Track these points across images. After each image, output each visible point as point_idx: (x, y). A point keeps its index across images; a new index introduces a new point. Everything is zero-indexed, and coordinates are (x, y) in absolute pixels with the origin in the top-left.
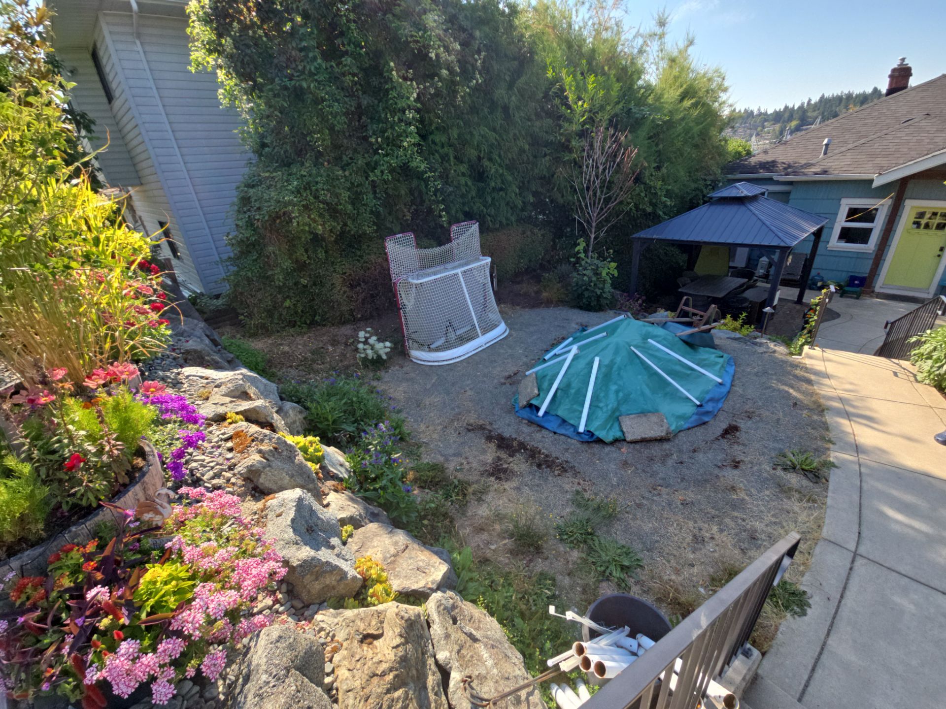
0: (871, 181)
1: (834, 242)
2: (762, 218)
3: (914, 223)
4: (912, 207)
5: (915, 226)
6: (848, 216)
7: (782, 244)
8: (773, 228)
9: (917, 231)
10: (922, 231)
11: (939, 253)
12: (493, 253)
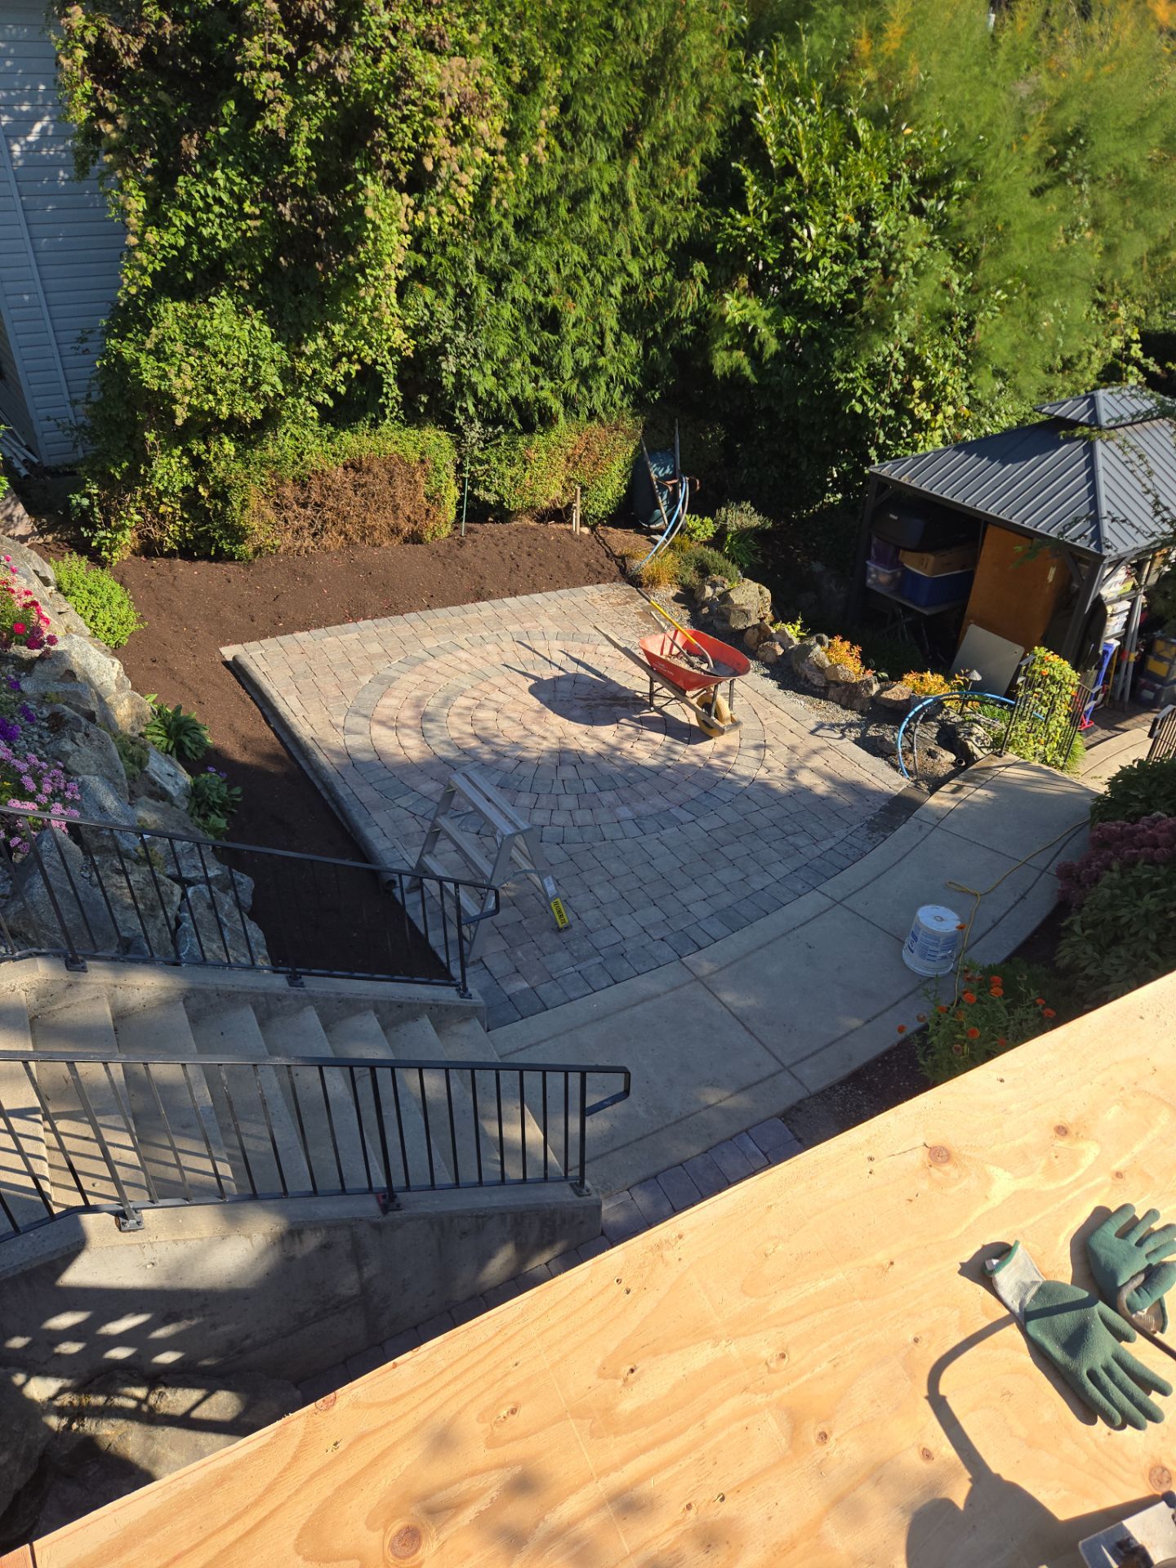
12: (576, 464)
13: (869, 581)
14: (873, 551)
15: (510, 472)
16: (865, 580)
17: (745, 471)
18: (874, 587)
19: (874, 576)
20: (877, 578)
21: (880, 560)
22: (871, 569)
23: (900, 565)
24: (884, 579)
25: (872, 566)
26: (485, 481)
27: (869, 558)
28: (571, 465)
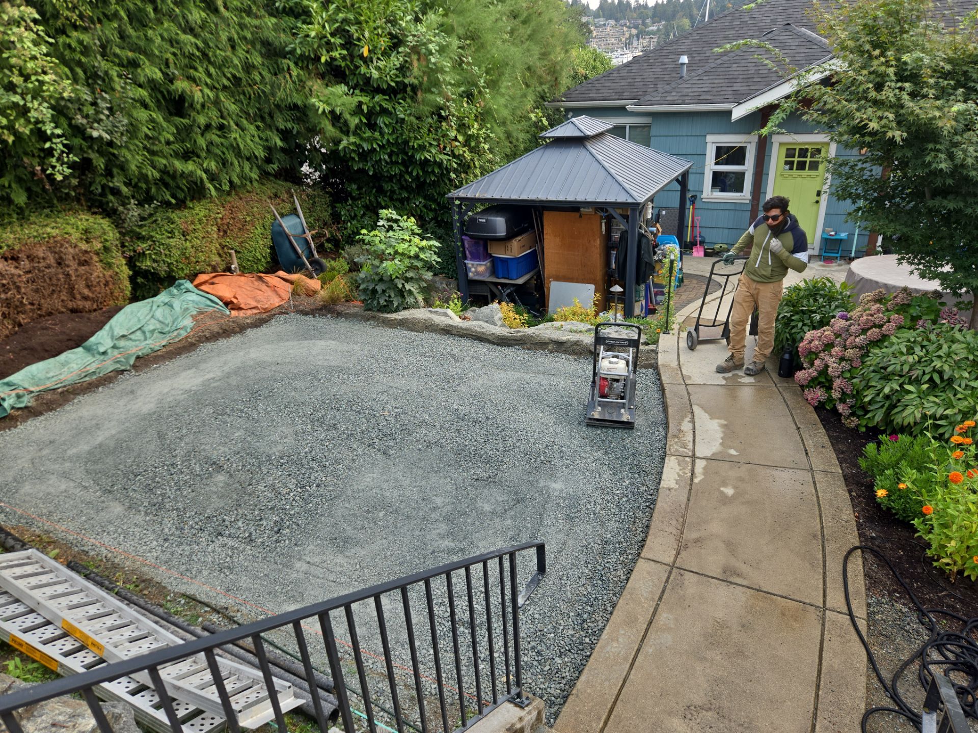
0: (729, 113)
1: (709, 193)
2: (606, 165)
3: (786, 163)
4: (781, 144)
5: (787, 167)
6: (717, 157)
7: (630, 200)
8: (620, 179)
9: (791, 172)
10: (795, 172)
11: (817, 198)
12: (225, 232)
13: (471, 274)
14: (467, 252)
15: (172, 242)
16: (467, 275)
17: (349, 224)
18: (477, 278)
19: (473, 269)
20: (476, 271)
21: (475, 257)
22: (470, 266)
23: (491, 256)
24: (481, 269)
25: (469, 263)
26: (150, 254)
27: (466, 258)
28: (221, 234)
